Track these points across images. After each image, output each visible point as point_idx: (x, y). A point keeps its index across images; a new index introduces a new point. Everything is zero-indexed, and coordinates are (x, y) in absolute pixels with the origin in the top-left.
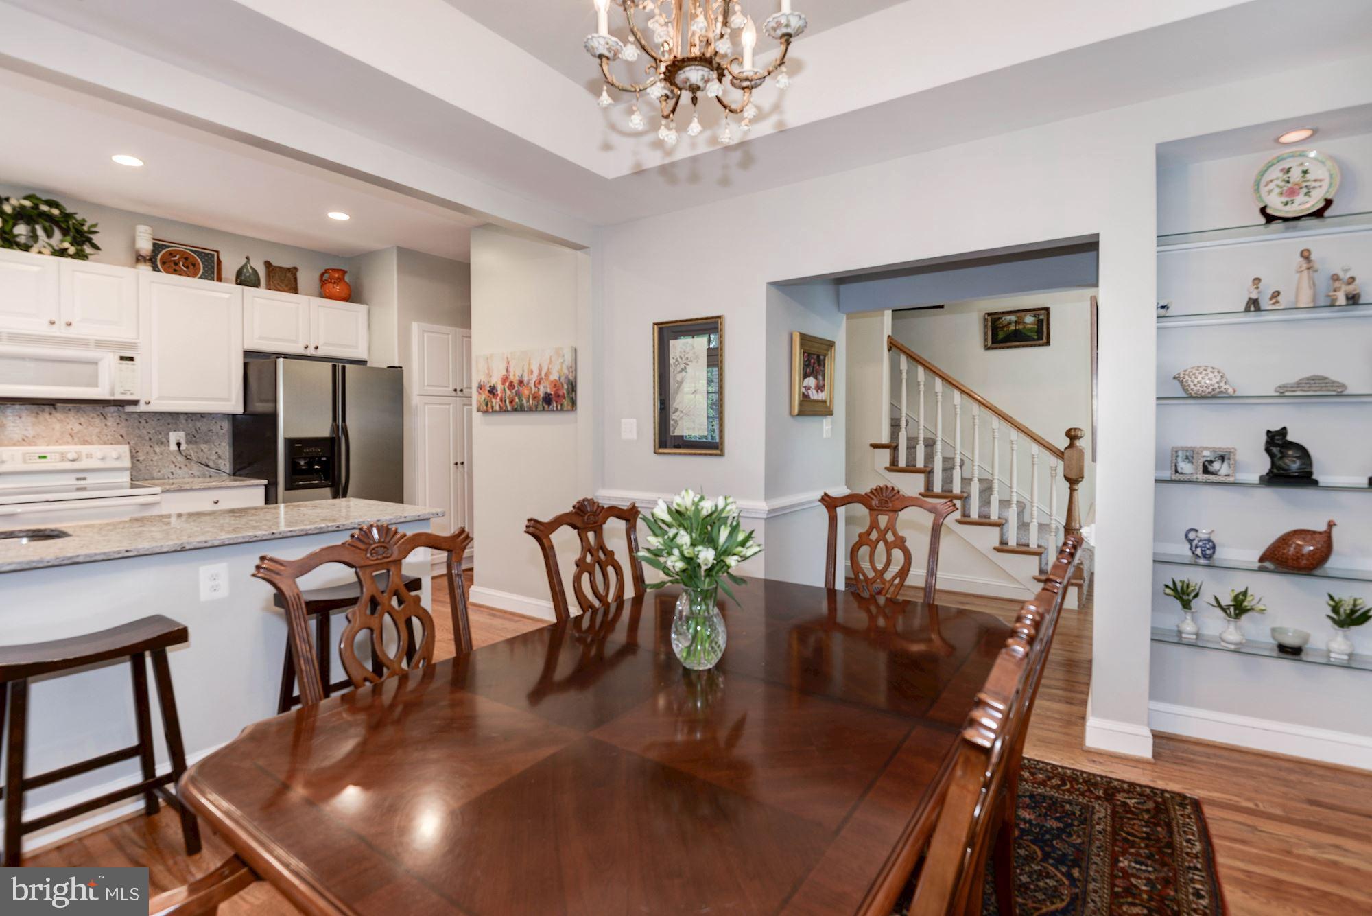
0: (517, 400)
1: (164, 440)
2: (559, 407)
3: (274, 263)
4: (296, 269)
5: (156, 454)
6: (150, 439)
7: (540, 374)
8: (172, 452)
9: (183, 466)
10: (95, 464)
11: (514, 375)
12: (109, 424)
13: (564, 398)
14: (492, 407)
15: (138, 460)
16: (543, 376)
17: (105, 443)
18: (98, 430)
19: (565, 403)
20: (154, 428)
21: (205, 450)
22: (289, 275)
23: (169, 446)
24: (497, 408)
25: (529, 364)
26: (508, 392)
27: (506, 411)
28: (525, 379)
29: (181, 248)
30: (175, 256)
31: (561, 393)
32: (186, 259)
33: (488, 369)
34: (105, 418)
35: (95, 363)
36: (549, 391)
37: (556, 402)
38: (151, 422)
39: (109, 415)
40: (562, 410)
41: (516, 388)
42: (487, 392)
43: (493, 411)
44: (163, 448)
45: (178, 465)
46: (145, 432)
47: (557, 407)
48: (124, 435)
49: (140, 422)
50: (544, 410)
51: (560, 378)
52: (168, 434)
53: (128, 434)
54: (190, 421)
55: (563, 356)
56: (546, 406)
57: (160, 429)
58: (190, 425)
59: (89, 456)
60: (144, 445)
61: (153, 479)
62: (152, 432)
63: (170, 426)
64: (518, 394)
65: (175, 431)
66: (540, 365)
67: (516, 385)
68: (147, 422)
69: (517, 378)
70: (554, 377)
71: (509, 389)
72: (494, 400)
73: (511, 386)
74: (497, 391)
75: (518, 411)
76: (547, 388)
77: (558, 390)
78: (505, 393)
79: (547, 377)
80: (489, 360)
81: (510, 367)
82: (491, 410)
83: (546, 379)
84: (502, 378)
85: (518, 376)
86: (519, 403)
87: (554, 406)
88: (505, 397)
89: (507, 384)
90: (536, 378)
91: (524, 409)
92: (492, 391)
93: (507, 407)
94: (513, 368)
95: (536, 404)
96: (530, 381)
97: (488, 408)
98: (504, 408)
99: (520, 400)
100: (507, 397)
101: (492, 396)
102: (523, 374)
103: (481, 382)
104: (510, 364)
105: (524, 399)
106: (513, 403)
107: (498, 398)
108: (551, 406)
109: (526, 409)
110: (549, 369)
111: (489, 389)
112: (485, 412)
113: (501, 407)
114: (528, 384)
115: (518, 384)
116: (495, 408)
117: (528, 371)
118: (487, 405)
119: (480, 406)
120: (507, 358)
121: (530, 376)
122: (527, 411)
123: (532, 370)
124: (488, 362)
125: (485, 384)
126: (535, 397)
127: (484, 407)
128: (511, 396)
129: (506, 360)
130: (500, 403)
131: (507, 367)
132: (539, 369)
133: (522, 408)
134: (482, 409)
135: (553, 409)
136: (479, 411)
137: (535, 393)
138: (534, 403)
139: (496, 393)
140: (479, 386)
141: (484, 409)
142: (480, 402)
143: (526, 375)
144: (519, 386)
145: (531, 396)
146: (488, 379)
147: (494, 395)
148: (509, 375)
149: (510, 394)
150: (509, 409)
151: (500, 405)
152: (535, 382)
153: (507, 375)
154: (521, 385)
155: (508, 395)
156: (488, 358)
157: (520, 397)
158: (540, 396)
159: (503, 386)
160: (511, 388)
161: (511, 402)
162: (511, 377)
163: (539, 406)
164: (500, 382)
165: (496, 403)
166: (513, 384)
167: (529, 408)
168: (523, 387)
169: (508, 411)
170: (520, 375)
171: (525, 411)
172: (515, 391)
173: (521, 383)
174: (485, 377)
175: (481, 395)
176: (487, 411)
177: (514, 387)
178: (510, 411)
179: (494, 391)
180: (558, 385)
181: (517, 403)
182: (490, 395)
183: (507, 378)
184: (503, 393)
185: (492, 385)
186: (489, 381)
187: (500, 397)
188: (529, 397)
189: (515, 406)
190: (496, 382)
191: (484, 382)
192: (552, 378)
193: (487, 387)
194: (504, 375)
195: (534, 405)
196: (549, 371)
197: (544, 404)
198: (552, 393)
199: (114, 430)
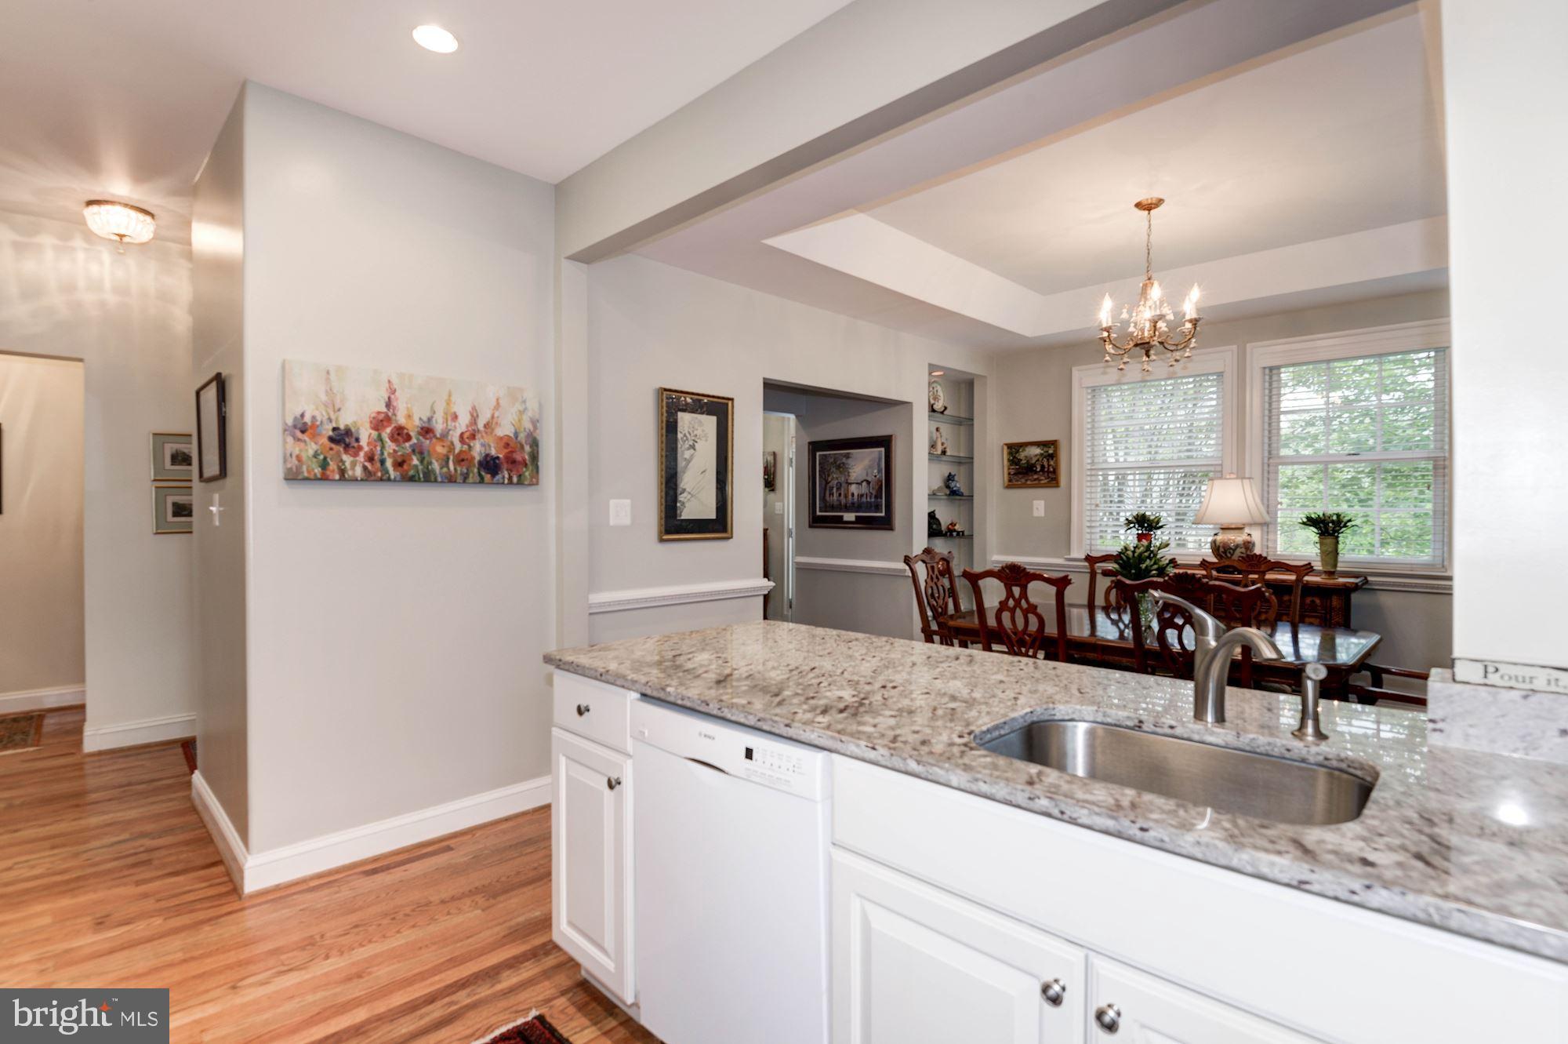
0: (415, 461)
2: (515, 479)
7: (474, 420)
11: (409, 417)
13: (526, 465)
14: (342, 472)
16: (481, 425)
19: (527, 474)
24: (359, 472)
25: (449, 402)
26: (390, 446)
27: (385, 479)
28: (439, 427)
31: (518, 457)
33: (330, 392)
36: (493, 452)
37: (510, 471)
40: (520, 483)
41: (414, 441)
42: (325, 440)
43: (343, 478)
47: (510, 478)
50: (482, 481)
51: (516, 434)
55: (524, 402)
56: (487, 477)
64: (418, 451)
66: (474, 408)
67: (412, 434)
69: (417, 423)
70: (505, 430)
71: (392, 438)
72: (347, 459)
73: (400, 434)
74: (357, 440)
75: (419, 480)
76: (490, 446)
77: (512, 452)
78: (383, 447)
79: (489, 430)
80: (333, 376)
81: (397, 399)
82: (337, 477)
83: (486, 433)
84: (374, 418)
85: (420, 419)
86: (420, 467)
87: (504, 477)
88: (382, 454)
89: (388, 430)
90: (464, 429)
91: (433, 479)
92: (343, 438)
93: (387, 472)
94: (407, 403)
95: (465, 471)
96: (451, 432)
97: (328, 473)
98: (379, 474)
99: (425, 462)
100: (389, 454)
101: (342, 449)
102: (432, 417)
103: (302, 415)
104: (397, 393)
105: (434, 461)
106: (405, 467)
107: (362, 454)
108: (498, 477)
109: (439, 479)
110: (493, 417)
111: (331, 433)
112: (316, 479)
113: (370, 472)
114: (444, 436)
115: (419, 433)
116: (350, 473)
117: (446, 414)
118: (324, 465)
119: (299, 468)
120: (389, 382)
121: (449, 423)
122: (442, 482)
123: (455, 413)
124: (328, 380)
125: (318, 423)
126: (463, 460)
127: (313, 470)
128: (399, 453)
129: (387, 385)
130: (368, 464)
131: (389, 398)
132: (472, 415)
133: (428, 478)
134: (306, 474)
135: (501, 481)
136: (293, 477)
137: (461, 452)
138: (459, 469)
139: (356, 445)
140: (299, 426)
141: (315, 475)
142: (299, 458)
143: (440, 421)
144: (421, 438)
145: (451, 457)
146: (328, 414)
147: (347, 447)
148: (395, 415)
149: (397, 449)
150: (392, 477)
151: (365, 468)
152: (462, 435)
153: (390, 414)
154: (428, 436)
155: (391, 451)
156: (328, 373)
157: (424, 458)
158: (473, 458)
159: (375, 434)
160: (400, 438)
161: (399, 464)
162: (401, 419)
163: (471, 475)
164: (368, 425)
165: (354, 464)
166: (405, 431)
167: (446, 478)
168: (434, 440)
169: (389, 479)
170: (425, 419)
171: (436, 481)
172: (411, 446)
173: (427, 431)
174: (317, 409)
175: (302, 444)
176: (324, 478)
177: (408, 438)
178: (395, 480)
179: (347, 440)
180: (512, 444)
181: (416, 466)
182: (333, 446)
183: (387, 419)
184: (375, 447)
185: (342, 427)
186: (333, 417)
187: (366, 452)
188: (448, 459)
189: (411, 473)
190: (355, 422)
191: (314, 418)
192: (500, 432)
193: (327, 430)
194: (379, 413)
195: (459, 472)
196: (495, 420)
197: (483, 473)
198: (501, 456)
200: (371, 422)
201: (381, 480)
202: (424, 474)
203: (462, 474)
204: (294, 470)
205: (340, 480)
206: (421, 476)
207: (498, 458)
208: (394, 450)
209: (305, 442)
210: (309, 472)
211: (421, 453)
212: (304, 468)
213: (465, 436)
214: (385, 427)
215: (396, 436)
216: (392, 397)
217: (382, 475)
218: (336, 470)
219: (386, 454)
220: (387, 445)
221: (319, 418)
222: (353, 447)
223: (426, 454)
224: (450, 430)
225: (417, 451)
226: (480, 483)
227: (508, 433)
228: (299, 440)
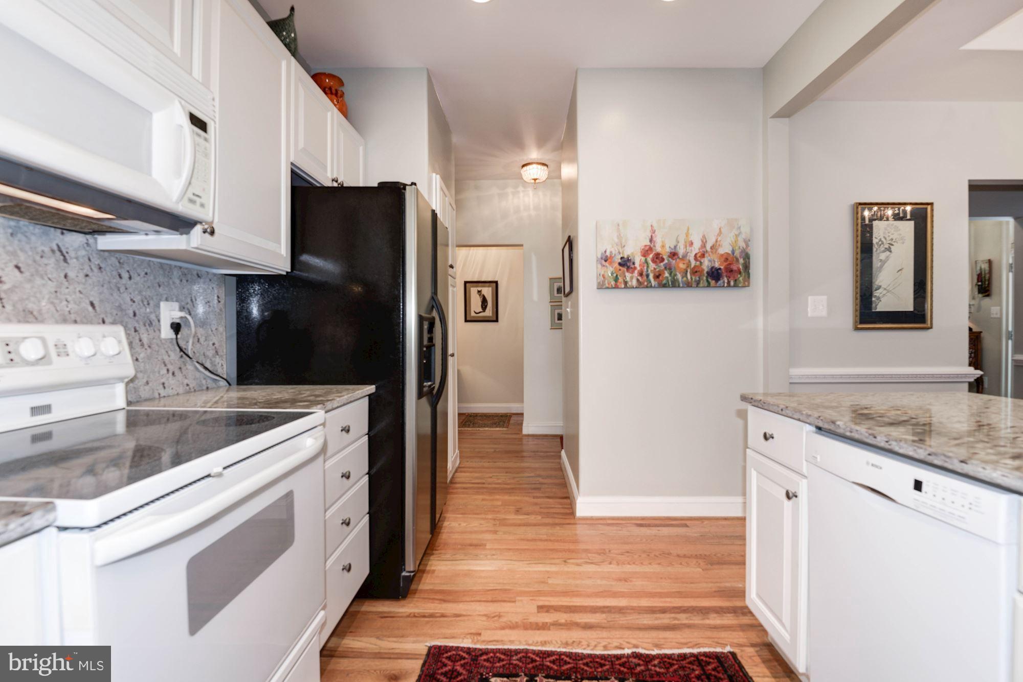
0: (667, 274)
1: (153, 317)
2: (732, 283)
5: (142, 345)
6: (135, 315)
7: (704, 245)
8: (162, 342)
9: (176, 371)
11: (663, 246)
12: (71, 274)
13: (740, 273)
14: (626, 283)
16: (708, 248)
17: (65, 321)
18: (51, 286)
19: (741, 279)
20: (140, 292)
23: (160, 330)
24: (634, 283)
25: (687, 236)
26: (652, 266)
27: (649, 286)
28: (681, 251)
31: (734, 267)
33: (619, 237)
36: (717, 265)
37: (728, 277)
38: (136, 279)
40: (736, 286)
41: (666, 261)
42: (616, 265)
43: (626, 287)
44: (151, 330)
45: (171, 370)
46: (128, 299)
47: (729, 283)
48: (96, 303)
50: (709, 285)
51: (733, 252)
52: (158, 303)
53: (101, 301)
54: (184, 281)
55: (739, 228)
56: (713, 282)
57: (148, 293)
58: (186, 291)
62: (137, 299)
63: (161, 290)
64: (669, 268)
65: (167, 300)
66: (704, 236)
67: (665, 257)
68: (130, 278)
69: (668, 250)
70: (725, 249)
71: (653, 261)
72: (628, 275)
73: (658, 258)
74: (634, 263)
75: (669, 287)
76: (714, 261)
77: (730, 264)
78: (648, 267)
79: (714, 250)
80: (621, 227)
81: (656, 237)
82: (623, 286)
83: (712, 252)
84: (643, 249)
85: (670, 247)
86: (670, 278)
87: (724, 282)
88: (647, 271)
89: (651, 256)
90: (697, 251)
91: (677, 285)
92: (626, 263)
93: (650, 282)
94: (662, 238)
95: (698, 279)
96: (689, 254)
97: (618, 284)
98: (646, 283)
99: (673, 275)
100: (651, 271)
101: (625, 270)
102: (677, 245)
103: (605, 252)
104: (656, 233)
105: (678, 273)
106: (661, 278)
107: (636, 272)
108: (720, 282)
109: (681, 285)
110: (716, 241)
111: (620, 261)
112: (613, 288)
113: (640, 283)
114: (685, 256)
115: (669, 257)
116: (630, 283)
117: (685, 242)
118: (616, 279)
119: (604, 282)
120: (652, 226)
121: (688, 248)
122: (682, 287)
123: (691, 241)
124: (618, 229)
125: (613, 255)
126: (696, 272)
127: (611, 282)
128: (657, 270)
129: (650, 228)
130: (639, 278)
131: (652, 236)
132: (702, 241)
133: (674, 284)
134: (607, 285)
135: (722, 285)
136: (601, 286)
137: (695, 266)
138: (693, 278)
139: (633, 266)
140: (604, 258)
141: (612, 285)
142: (603, 276)
143: (682, 247)
144: (670, 259)
145: (689, 271)
146: (618, 250)
147: (628, 268)
148: (655, 246)
149: (656, 267)
150: (653, 285)
151: (638, 280)
152: (696, 254)
153: (652, 246)
154: (674, 258)
155: (653, 269)
156: (618, 225)
157: (672, 272)
158: (703, 270)
159: (643, 259)
160: (657, 260)
161: (657, 277)
162: (658, 249)
163: (702, 282)
164: (639, 254)
165: (632, 278)
166: (661, 256)
167: (686, 284)
168: (678, 260)
169: (651, 287)
170: (672, 247)
171: (679, 286)
172: (664, 265)
173: (673, 255)
174: (613, 247)
175: (606, 268)
176: (616, 287)
177: (663, 260)
178: (655, 287)
179: (628, 264)
180: (730, 259)
181: (667, 277)
182: (621, 268)
183: (651, 249)
184: (644, 267)
185: (626, 257)
186: (621, 251)
187: (638, 271)
188: (687, 271)
189: (664, 282)
190: (632, 253)
191: (611, 252)
192: (722, 251)
193: (617, 259)
194: (646, 246)
195: (694, 280)
196: (718, 243)
197: (710, 280)
198: (722, 267)
199: (79, 288)
200: (641, 252)
201: (647, 287)
202: (672, 282)
203: (695, 281)
204: (601, 283)
205: (624, 288)
206: (670, 283)
207: (720, 269)
208: (655, 269)
209: (607, 267)
210: (609, 284)
211: (670, 269)
212: (606, 282)
213: (698, 256)
214: (649, 254)
215: (655, 259)
216: (653, 235)
217: (647, 284)
218: (623, 282)
219: (649, 271)
220: (650, 266)
221: (614, 253)
222: (632, 268)
223: (673, 270)
224: (688, 253)
225: (667, 267)
226: (707, 287)
227: (727, 251)
228: (604, 266)
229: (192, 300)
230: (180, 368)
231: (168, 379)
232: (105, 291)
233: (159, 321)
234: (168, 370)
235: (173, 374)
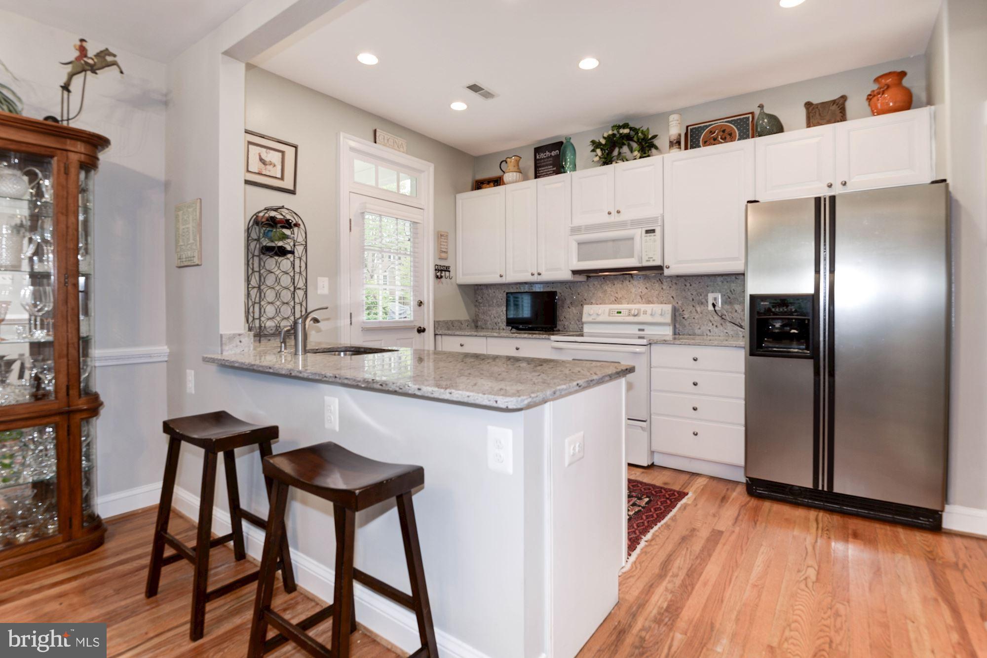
1: (703, 300)
3: (816, 101)
4: (844, 98)
5: (697, 312)
6: (693, 300)
8: (709, 312)
9: (719, 325)
10: (648, 319)
12: (664, 287)
15: (684, 318)
17: (662, 303)
18: (657, 292)
20: (696, 290)
21: (739, 311)
22: (834, 107)
23: (708, 306)
29: (719, 123)
30: (715, 132)
32: (724, 131)
34: (662, 283)
35: (631, 239)
38: (694, 285)
39: (665, 280)
44: (702, 307)
45: (715, 324)
46: (689, 294)
48: (674, 296)
49: (685, 285)
52: (707, 296)
53: (676, 296)
54: (725, 283)
57: (701, 290)
58: (726, 287)
59: (645, 313)
60: (688, 305)
61: (694, 334)
62: (695, 293)
63: (709, 286)
65: (712, 292)
68: (691, 285)
199: (668, 291)
229: (731, 291)
230: (721, 324)
231: (713, 328)
232: (678, 291)
233: (707, 302)
234: (713, 324)
235: (716, 326)
